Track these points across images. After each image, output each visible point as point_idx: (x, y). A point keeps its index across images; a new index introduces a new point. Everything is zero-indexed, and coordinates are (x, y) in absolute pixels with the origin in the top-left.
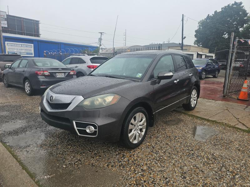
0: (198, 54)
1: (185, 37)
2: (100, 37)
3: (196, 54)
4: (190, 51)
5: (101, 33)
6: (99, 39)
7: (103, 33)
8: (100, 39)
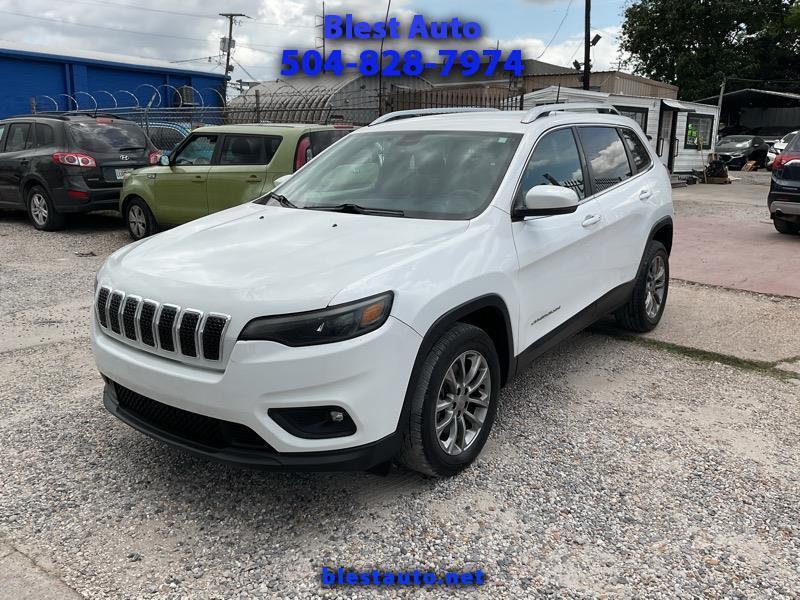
0: (664, 107)
1: (598, 38)
2: (228, 37)
3: (658, 108)
4: (622, 94)
5: (232, 16)
6: (224, 40)
7: (238, 18)
8: (228, 44)
